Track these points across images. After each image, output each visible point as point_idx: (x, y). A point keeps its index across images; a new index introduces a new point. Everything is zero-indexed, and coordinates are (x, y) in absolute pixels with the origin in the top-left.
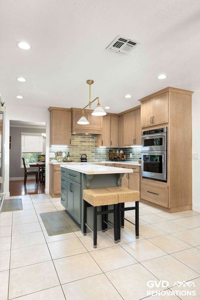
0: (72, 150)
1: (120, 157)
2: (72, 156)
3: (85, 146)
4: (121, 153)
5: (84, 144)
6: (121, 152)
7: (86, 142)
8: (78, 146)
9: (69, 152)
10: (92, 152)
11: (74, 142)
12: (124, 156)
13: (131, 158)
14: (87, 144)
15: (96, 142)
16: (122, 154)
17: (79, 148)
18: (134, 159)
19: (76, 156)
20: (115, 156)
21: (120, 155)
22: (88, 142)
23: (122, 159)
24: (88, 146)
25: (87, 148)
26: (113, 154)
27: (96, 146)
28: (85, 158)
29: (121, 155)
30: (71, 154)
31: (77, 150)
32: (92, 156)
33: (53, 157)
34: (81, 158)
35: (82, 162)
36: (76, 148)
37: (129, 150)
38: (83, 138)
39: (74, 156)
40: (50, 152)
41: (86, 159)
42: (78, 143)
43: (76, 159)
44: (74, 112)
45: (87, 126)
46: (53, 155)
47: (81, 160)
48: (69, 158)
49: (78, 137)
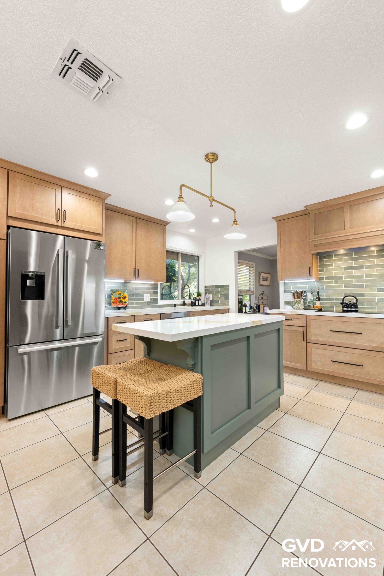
0: (327, 287)
2: (326, 299)
3: (361, 276)
5: (355, 272)
7: (361, 267)
8: (341, 278)
9: (319, 292)
10: (380, 290)
11: (332, 270)
14: (364, 272)
17: (343, 282)
19: (336, 299)
22: (368, 267)
24: (367, 276)
25: (367, 281)
28: (354, 304)
30: (323, 295)
31: (339, 287)
32: (381, 300)
33: (290, 300)
34: (342, 304)
35: (344, 311)
36: (336, 282)
38: (352, 259)
39: (331, 299)
40: (285, 292)
41: (355, 306)
42: (341, 272)
43: (336, 304)
44: (310, 213)
45: (342, 233)
46: (290, 297)
47: (343, 307)
48: (318, 304)
49: (341, 260)
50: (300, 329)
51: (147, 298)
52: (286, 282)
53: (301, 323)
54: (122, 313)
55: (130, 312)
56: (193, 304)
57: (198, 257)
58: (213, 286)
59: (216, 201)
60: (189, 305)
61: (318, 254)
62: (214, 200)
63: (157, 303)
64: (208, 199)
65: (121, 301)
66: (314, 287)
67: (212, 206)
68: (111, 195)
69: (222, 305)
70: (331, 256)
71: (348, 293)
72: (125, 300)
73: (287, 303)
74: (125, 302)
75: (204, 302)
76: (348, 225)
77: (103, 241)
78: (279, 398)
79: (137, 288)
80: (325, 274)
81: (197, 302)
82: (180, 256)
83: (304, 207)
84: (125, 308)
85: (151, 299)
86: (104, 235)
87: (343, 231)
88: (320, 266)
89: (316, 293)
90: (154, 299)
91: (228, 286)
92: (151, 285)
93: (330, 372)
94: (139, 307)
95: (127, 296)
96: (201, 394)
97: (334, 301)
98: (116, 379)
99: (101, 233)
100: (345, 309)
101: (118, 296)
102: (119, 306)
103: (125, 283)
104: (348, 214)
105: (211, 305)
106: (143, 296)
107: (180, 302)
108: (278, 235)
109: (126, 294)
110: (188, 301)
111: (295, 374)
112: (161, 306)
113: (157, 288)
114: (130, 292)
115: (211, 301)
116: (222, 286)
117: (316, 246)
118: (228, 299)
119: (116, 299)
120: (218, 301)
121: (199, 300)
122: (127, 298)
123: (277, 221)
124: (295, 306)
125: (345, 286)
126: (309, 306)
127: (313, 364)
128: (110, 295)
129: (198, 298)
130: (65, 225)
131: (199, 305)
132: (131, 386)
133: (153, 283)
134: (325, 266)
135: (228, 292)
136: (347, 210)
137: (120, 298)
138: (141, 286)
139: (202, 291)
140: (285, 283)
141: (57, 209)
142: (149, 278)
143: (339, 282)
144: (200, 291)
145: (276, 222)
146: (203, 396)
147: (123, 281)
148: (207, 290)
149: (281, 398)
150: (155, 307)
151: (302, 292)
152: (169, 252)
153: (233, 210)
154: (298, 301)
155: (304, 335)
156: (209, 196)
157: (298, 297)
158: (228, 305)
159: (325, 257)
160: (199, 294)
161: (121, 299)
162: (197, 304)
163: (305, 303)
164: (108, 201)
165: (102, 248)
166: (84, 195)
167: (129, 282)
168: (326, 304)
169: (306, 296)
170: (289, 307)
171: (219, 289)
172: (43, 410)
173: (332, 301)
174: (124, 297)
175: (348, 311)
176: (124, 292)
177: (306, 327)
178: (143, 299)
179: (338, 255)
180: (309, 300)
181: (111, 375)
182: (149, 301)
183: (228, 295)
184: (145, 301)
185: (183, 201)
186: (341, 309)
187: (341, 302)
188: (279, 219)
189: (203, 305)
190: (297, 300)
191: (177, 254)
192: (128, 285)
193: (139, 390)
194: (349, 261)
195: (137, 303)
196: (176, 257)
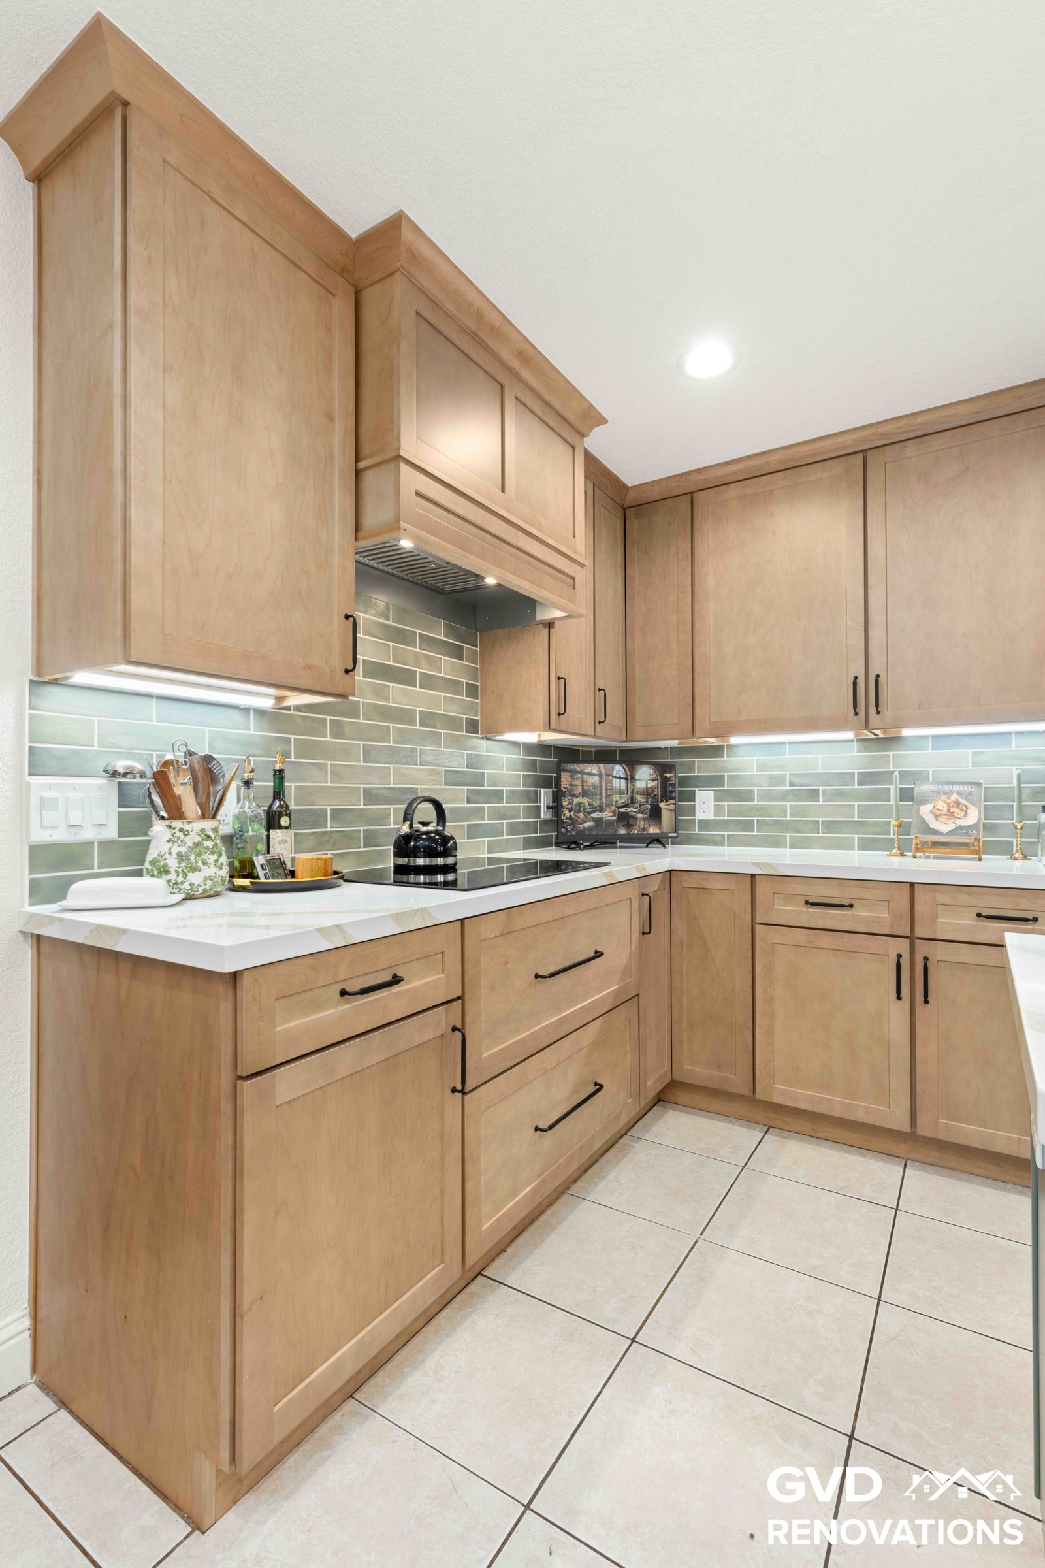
0: (305, 750)
1: (633, 817)
3: (408, 716)
4: (640, 785)
5: (395, 694)
6: (645, 776)
7: (406, 678)
9: (279, 775)
12: (662, 805)
13: (705, 824)
14: (415, 699)
15: (472, 691)
16: (647, 792)
17: (361, 733)
18: (748, 826)
19: (337, 814)
20: (601, 809)
21: (632, 800)
22: (428, 682)
23: (652, 830)
24: (424, 718)
25: (421, 739)
26: (585, 793)
27: (472, 727)
28: (441, 836)
29: (639, 798)
30: (296, 795)
31: (347, 752)
35: (406, 873)
36: (338, 730)
37: (691, 767)
43: (334, 844)
45: (500, 505)
53: (445, 977)
76: (512, 475)
87: (500, 495)
89: (269, 783)
97: (329, 829)
104: (513, 433)
136: (511, 410)
143: (347, 730)
154: (209, 837)
173: (319, 826)
177: (462, 997)
186: (391, 865)
190: (203, 830)
194: (379, 636)
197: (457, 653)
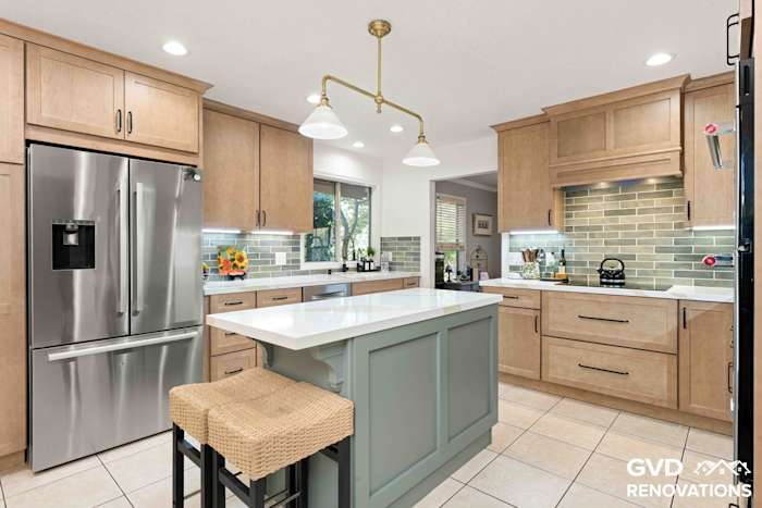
0: (577, 243)
2: (576, 263)
3: (631, 227)
5: (622, 220)
7: (632, 212)
8: (600, 228)
9: (564, 251)
10: (660, 250)
11: (587, 215)
14: (637, 219)
17: (603, 235)
19: (591, 263)
22: (642, 211)
24: (640, 227)
25: (640, 235)
28: (618, 272)
30: (571, 256)
31: (596, 243)
32: (662, 265)
33: (518, 264)
34: (600, 271)
35: (602, 283)
36: (592, 236)
38: (618, 198)
39: (584, 264)
40: (511, 250)
41: (620, 275)
42: (599, 219)
43: (590, 272)
44: (552, 120)
45: (601, 156)
46: (517, 259)
47: (602, 277)
48: (562, 271)
49: (600, 199)
50: (532, 313)
51: (281, 259)
52: (512, 233)
53: (533, 302)
54: (236, 286)
55: (250, 284)
56: (360, 269)
57: (370, 189)
58: (394, 239)
59: (387, 103)
60: (353, 269)
61: (564, 189)
62: (383, 101)
63: (298, 267)
64: (372, 100)
65: (235, 265)
66: (558, 243)
67: (379, 111)
68: (212, 86)
69: (409, 270)
70: (585, 193)
71: (610, 253)
72: (243, 264)
73: (513, 268)
74: (242, 268)
75: (378, 265)
76: (611, 142)
77: (201, 166)
78: (490, 430)
79: (263, 243)
80: (575, 221)
81: (367, 264)
82: (338, 187)
83: (543, 109)
84: (242, 277)
85: (288, 262)
86: (201, 154)
87: (603, 152)
88: (567, 209)
89: (560, 253)
90: (293, 261)
91: (419, 238)
92: (288, 237)
93: (575, 383)
94: (267, 276)
95: (245, 257)
96: (349, 433)
97: (588, 267)
98: (207, 410)
99: (196, 151)
100: (604, 280)
101: (229, 257)
102: (231, 274)
103: (242, 235)
104: (612, 125)
105: (390, 269)
106: (273, 256)
107: (338, 265)
108: (499, 155)
109: (244, 254)
110: (351, 264)
111: (522, 386)
112: (306, 273)
113: (298, 243)
114: (252, 249)
115: (390, 264)
116: (410, 238)
117: (560, 175)
118: (419, 260)
119: (226, 262)
120: (402, 264)
121: (371, 261)
122: (246, 261)
123: (498, 132)
124: (524, 275)
125: (606, 243)
126: (548, 275)
127: (551, 371)
128: (216, 256)
129: (368, 259)
130: (131, 138)
131: (370, 270)
132: (230, 425)
133: (291, 233)
134: (575, 208)
135: (419, 249)
136: (611, 118)
137: (233, 260)
138: (271, 239)
139: (376, 246)
140: (511, 236)
141: (116, 109)
142: (284, 227)
143: (596, 236)
144: (373, 247)
145: (497, 135)
146: (354, 435)
147: (238, 232)
148: (385, 244)
149: (494, 428)
150: (295, 274)
151: (537, 251)
152: (318, 181)
153: (418, 116)
154: (529, 266)
155: (537, 324)
156: (375, 94)
157: (531, 260)
158: (419, 270)
159: (574, 194)
160: (371, 252)
161: (236, 262)
162: (367, 268)
163: (541, 269)
164: (209, 95)
165: (197, 177)
166: (164, 86)
167: (250, 234)
168: (575, 272)
169: (544, 257)
170: (516, 275)
171: (404, 244)
172: (96, 454)
173: (584, 266)
174: (241, 259)
175: (608, 284)
176: (241, 249)
177: (541, 310)
178: (273, 262)
179: (596, 191)
180: (548, 265)
181: (199, 402)
182: (285, 264)
183: (419, 254)
184: (277, 264)
185: (328, 105)
186: (598, 280)
187: (598, 268)
188: (502, 128)
189: (378, 269)
190: (528, 264)
191: (334, 183)
192: (248, 238)
193: (242, 432)
195: (263, 269)
196: (331, 188)
197: (670, 194)
